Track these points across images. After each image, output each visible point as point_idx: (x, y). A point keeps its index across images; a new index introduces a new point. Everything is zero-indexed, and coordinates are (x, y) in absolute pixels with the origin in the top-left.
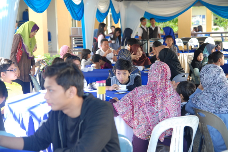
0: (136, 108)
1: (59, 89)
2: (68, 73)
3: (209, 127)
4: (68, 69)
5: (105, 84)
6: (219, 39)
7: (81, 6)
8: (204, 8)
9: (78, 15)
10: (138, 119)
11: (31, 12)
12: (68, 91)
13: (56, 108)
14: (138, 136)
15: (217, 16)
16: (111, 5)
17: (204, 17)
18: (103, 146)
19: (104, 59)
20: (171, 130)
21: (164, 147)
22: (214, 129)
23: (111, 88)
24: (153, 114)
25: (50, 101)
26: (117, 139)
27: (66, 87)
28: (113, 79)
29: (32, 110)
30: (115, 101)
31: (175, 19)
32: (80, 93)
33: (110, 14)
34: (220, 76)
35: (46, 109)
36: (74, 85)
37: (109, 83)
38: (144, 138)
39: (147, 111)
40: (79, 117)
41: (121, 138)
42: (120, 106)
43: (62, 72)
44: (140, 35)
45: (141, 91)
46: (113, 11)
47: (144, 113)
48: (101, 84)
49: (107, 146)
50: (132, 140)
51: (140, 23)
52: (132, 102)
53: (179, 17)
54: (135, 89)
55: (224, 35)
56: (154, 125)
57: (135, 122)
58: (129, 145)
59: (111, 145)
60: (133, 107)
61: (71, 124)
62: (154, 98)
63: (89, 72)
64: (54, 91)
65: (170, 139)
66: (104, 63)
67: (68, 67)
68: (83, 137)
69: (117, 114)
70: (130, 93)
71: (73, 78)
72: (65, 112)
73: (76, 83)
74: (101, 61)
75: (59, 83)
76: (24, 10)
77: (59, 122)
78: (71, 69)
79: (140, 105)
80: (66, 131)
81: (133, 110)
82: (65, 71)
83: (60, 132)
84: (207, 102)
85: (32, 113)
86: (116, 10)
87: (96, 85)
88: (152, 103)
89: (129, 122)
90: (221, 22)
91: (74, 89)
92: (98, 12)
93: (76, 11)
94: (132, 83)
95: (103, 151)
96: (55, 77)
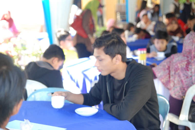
0: (172, 73)
2: (113, 43)
4: (113, 40)
5: (145, 52)
10: (174, 82)
12: (114, 59)
14: (174, 96)
18: (144, 103)
23: (150, 55)
27: (112, 56)
29: (85, 73)
32: (124, 59)
36: (119, 53)
37: (148, 51)
38: (179, 98)
39: (182, 75)
40: (124, 79)
41: (160, 98)
42: (158, 71)
43: (108, 43)
45: (177, 58)
47: (179, 76)
48: (142, 52)
49: (147, 103)
50: (168, 99)
52: (169, 67)
54: (172, 56)
56: (188, 87)
58: (166, 103)
59: (150, 102)
60: (170, 71)
61: (117, 85)
62: (188, 63)
66: (145, 34)
68: (127, 95)
69: (155, 77)
71: (118, 48)
72: (112, 75)
73: (121, 52)
74: (142, 33)
77: (107, 83)
78: (115, 40)
80: (113, 90)
81: (169, 74)
82: (111, 42)
83: (108, 91)
87: (138, 52)
88: (187, 68)
89: (166, 85)
91: (119, 57)
95: (144, 107)
96: (103, 48)
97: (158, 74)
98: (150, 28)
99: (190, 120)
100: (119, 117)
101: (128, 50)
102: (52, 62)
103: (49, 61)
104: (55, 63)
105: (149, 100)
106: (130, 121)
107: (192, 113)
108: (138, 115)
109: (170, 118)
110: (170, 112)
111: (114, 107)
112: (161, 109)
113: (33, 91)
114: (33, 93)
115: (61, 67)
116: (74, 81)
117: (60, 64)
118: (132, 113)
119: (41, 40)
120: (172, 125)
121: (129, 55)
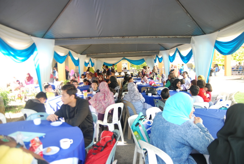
1: (67, 96)
2: (72, 89)
3: (128, 107)
6: (132, 72)
7: (78, 61)
8: (126, 60)
9: (77, 64)
11: (58, 64)
12: (71, 97)
13: (65, 103)
14: (100, 113)
15: (131, 64)
16: (90, 60)
17: (127, 64)
18: (85, 117)
19: (88, 81)
20: (113, 108)
21: (111, 116)
22: (129, 108)
23: (90, 93)
24: (105, 103)
25: (64, 100)
26: (91, 114)
27: (70, 95)
28: (91, 89)
29: (58, 104)
31: (116, 65)
32: (76, 97)
35: (61, 104)
36: (73, 94)
37: (89, 91)
40: (75, 107)
41: (93, 113)
42: (91, 101)
44: (102, 71)
46: (91, 62)
48: (85, 92)
49: (87, 117)
51: (102, 66)
52: (96, 99)
53: (117, 64)
54: (97, 94)
55: (134, 71)
58: (96, 116)
60: (96, 101)
61: (71, 110)
63: (82, 87)
64: (65, 96)
65: (113, 113)
66: (88, 83)
67: (72, 86)
68: (77, 114)
74: (87, 82)
75: (68, 93)
76: (56, 63)
78: (73, 88)
80: (69, 113)
82: (70, 88)
83: (67, 114)
86: (93, 62)
87: (84, 92)
88: (104, 99)
90: (133, 66)
91: (73, 96)
92: (85, 63)
93: (76, 62)
95: (86, 119)
96: (66, 90)
98: (90, 80)
99: (108, 122)
100: (73, 125)
102: (41, 100)
103: (39, 99)
104: (42, 100)
105: (88, 116)
106: (79, 127)
107: (109, 119)
108: (83, 123)
109: (99, 122)
111: (70, 121)
112: (94, 119)
113: (30, 114)
114: (30, 116)
115: (45, 102)
116: (52, 108)
117: (45, 101)
118: (79, 122)
119: (37, 88)
120: (100, 125)
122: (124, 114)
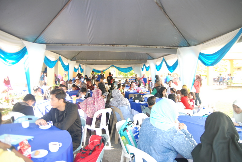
0: (88, 106)
1: (56, 100)
2: (60, 93)
4: (61, 92)
5: (76, 97)
6: (120, 80)
7: (68, 66)
8: (115, 68)
9: (67, 69)
10: (89, 110)
11: (48, 68)
12: (60, 101)
13: (54, 107)
14: (89, 116)
15: (119, 71)
16: (80, 66)
17: (115, 71)
19: (77, 86)
20: (101, 114)
21: (99, 121)
23: (78, 98)
24: (94, 108)
25: (52, 104)
26: (80, 118)
27: (59, 99)
30: (80, 103)
31: (104, 72)
32: (65, 101)
33: (79, 69)
34: (119, 93)
36: (62, 98)
37: (77, 96)
38: (91, 117)
39: (92, 107)
40: (64, 111)
41: (81, 118)
42: (81, 105)
43: (58, 93)
44: (91, 77)
45: (89, 99)
46: (81, 68)
47: (91, 107)
48: (74, 97)
49: (76, 121)
50: (86, 118)
52: (86, 103)
53: (105, 71)
54: (87, 98)
55: (122, 78)
56: (95, 112)
57: (88, 111)
58: (84, 121)
59: (77, 121)
60: (86, 105)
61: (60, 113)
62: (94, 101)
63: (70, 92)
64: (54, 100)
66: (77, 88)
67: (61, 91)
68: (66, 118)
69: (80, 108)
70: (86, 100)
71: (62, 96)
72: (58, 109)
73: (64, 98)
74: (75, 87)
75: (56, 97)
76: (46, 67)
77: (56, 114)
78: (62, 92)
79: (89, 105)
80: (58, 117)
81: (86, 106)
82: (59, 92)
83: (56, 118)
84: (115, 103)
85: (46, 108)
86: (82, 68)
87: (72, 97)
88: (94, 103)
89: (85, 111)
90: (121, 73)
91: (62, 100)
92: (75, 68)
93: (66, 68)
94: (87, 96)
95: (74, 123)
96: (55, 95)
97: (81, 107)
99: (96, 127)
100: (62, 129)
101: (68, 95)
102: (29, 102)
103: (27, 102)
104: (30, 103)
105: (77, 120)
106: (68, 130)
107: (97, 124)
108: (71, 127)
109: (87, 127)
110: (87, 124)
111: (59, 124)
112: (82, 123)
113: (18, 118)
114: (17, 119)
116: (41, 112)
117: (33, 102)
118: (68, 126)
119: (25, 91)
120: (88, 130)
121: (68, 98)
122: (112, 120)
